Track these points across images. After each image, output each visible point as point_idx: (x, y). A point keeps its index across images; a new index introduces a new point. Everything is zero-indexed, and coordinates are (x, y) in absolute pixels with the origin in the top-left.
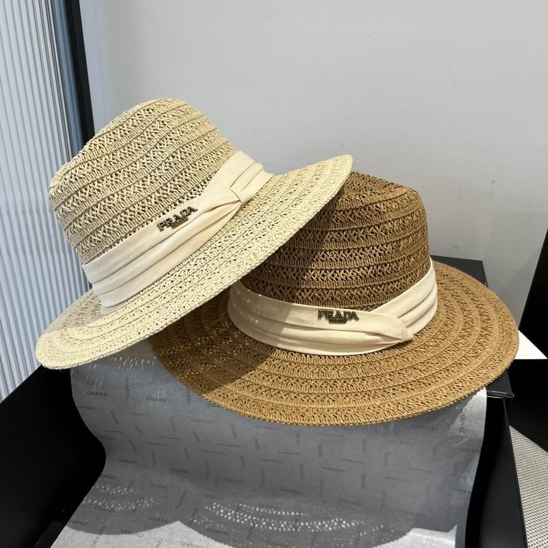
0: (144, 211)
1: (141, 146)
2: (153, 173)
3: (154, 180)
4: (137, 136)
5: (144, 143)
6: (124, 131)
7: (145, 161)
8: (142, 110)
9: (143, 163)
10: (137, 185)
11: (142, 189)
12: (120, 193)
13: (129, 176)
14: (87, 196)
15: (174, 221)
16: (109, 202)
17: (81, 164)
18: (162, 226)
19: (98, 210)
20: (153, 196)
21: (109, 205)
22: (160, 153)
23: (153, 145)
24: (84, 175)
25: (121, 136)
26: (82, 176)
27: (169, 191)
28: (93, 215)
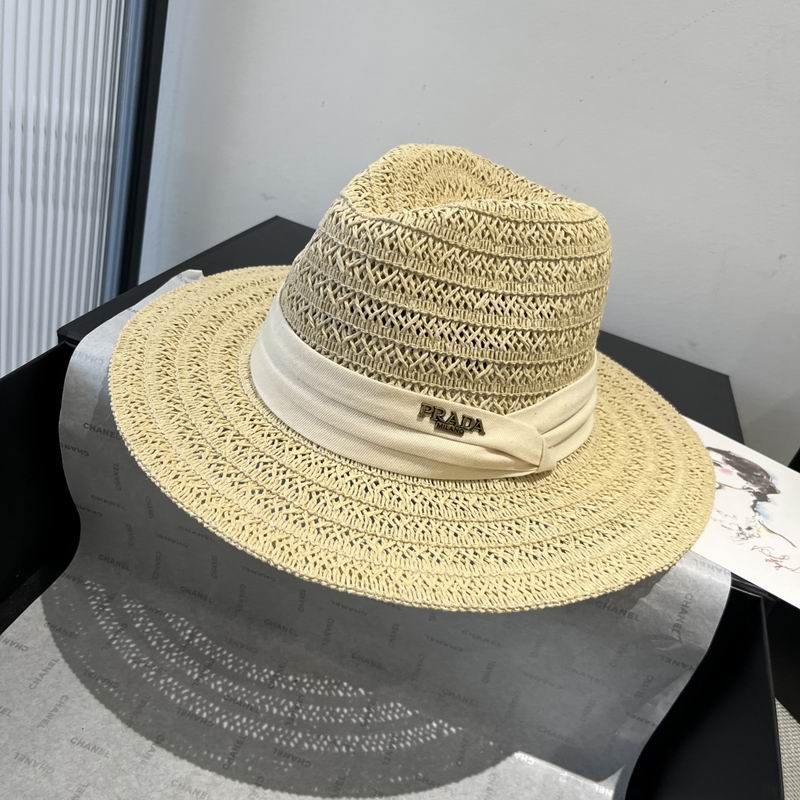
0: (427, 370)
1: (511, 276)
2: (487, 332)
3: (479, 342)
4: (519, 259)
5: (518, 276)
6: (513, 234)
7: (495, 302)
8: (559, 227)
9: (491, 304)
10: (454, 326)
11: (454, 339)
12: (424, 319)
13: (458, 305)
14: (382, 281)
15: (446, 418)
16: (400, 317)
17: (418, 231)
19: (377, 311)
20: (458, 361)
21: (395, 322)
22: (522, 312)
23: (526, 291)
24: (407, 251)
25: (503, 239)
26: (403, 250)
27: (482, 374)
28: (363, 310)
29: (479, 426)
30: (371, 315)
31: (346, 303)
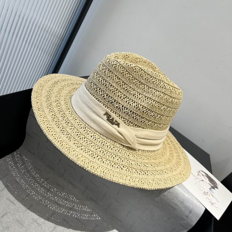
0: (111, 103)
1: (144, 89)
2: (131, 101)
3: (128, 102)
4: (148, 86)
5: (146, 90)
6: (149, 79)
7: (136, 94)
8: (163, 83)
10: (123, 95)
11: (121, 98)
12: (116, 89)
13: (126, 90)
14: (109, 75)
15: (111, 118)
16: (110, 86)
17: (123, 66)
18: (106, 114)
19: (105, 82)
20: (120, 104)
21: (108, 87)
22: (143, 100)
23: (146, 95)
25: (146, 79)
26: (117, 70)
27: (125, 111)
28: (101, 81)
29: (118, 124)
30: (103, 83)
31: (98, 78)
